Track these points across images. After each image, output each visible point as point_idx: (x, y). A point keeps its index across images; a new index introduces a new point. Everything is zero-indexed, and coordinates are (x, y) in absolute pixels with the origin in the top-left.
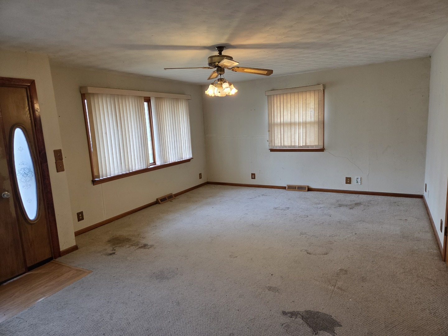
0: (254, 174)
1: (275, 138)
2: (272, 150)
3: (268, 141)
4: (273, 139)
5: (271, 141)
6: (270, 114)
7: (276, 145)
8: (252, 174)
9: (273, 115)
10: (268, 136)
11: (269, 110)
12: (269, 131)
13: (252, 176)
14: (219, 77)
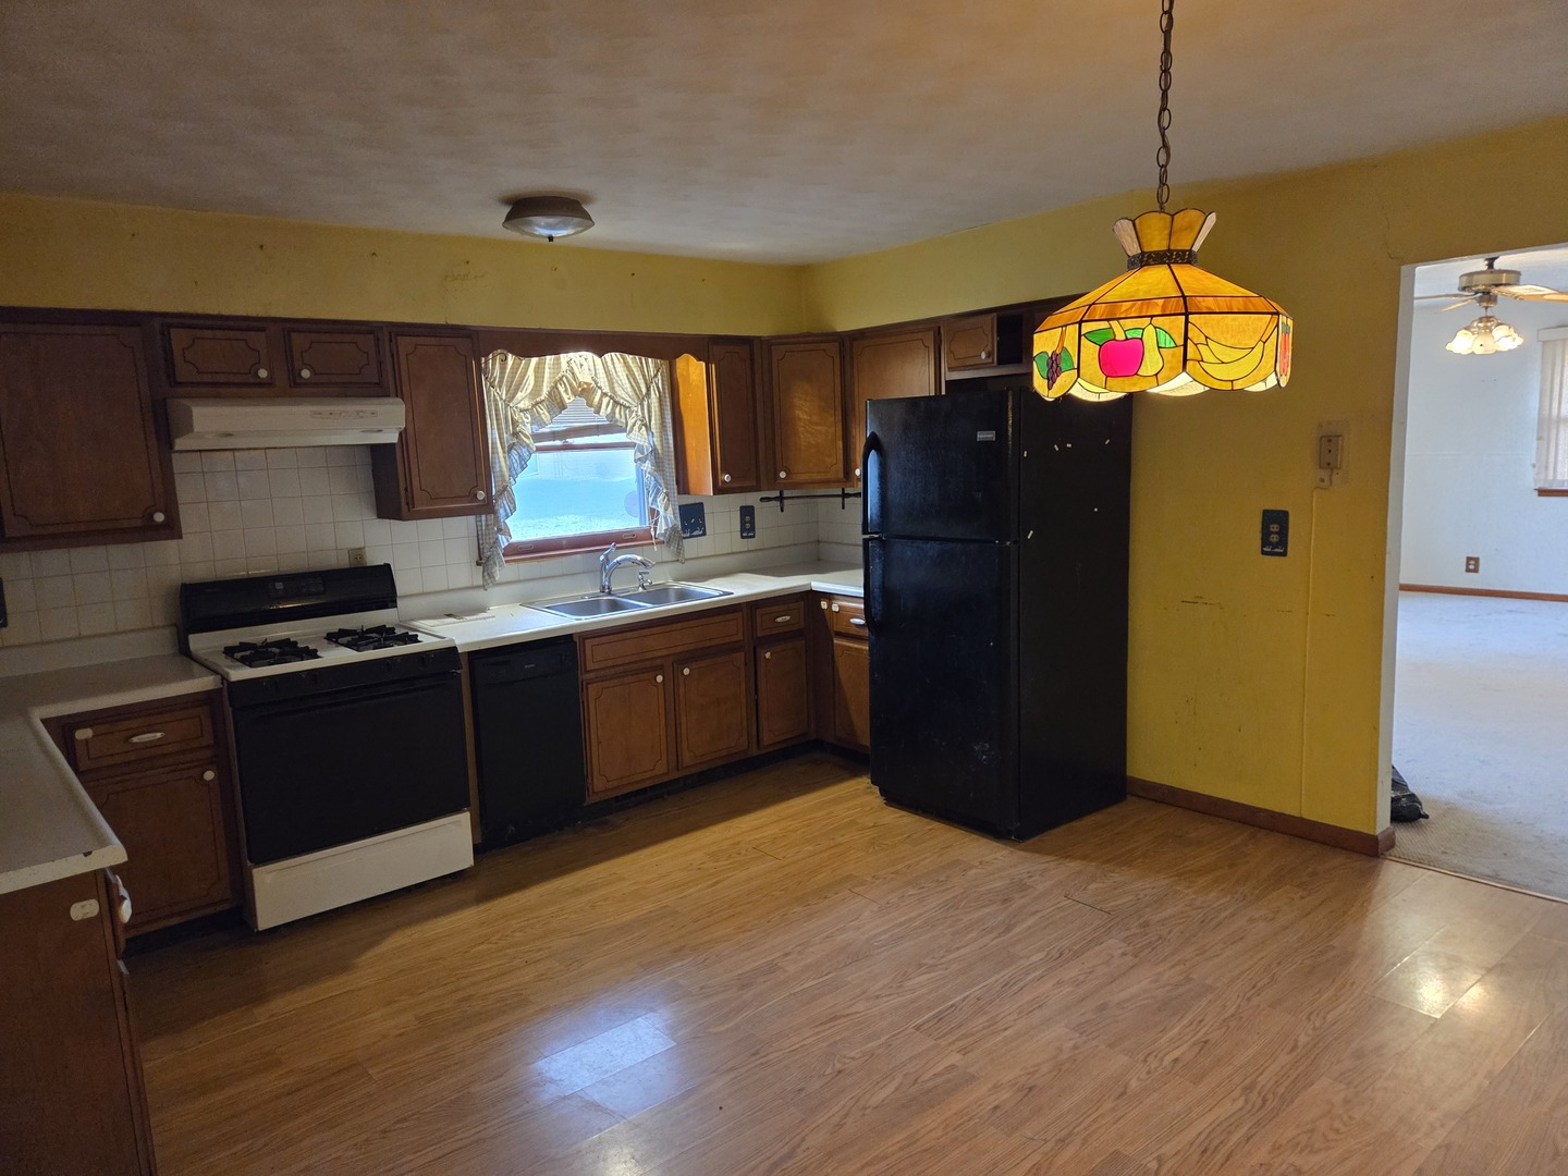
0: (1477, 560)
1: (1560, 458)
2: (1543, 492)
3: (1534, 466)
4: (1552, 460)
5: (1542, 465)
6: (1546, 393)
7: (1559, 477)
8: (1469, 559)
9: (1556, 394)
10: (1534, 453)
11: (1543, 379)
12: (1539, 438)
13: (1468, 564)
14: (1482, 313)
